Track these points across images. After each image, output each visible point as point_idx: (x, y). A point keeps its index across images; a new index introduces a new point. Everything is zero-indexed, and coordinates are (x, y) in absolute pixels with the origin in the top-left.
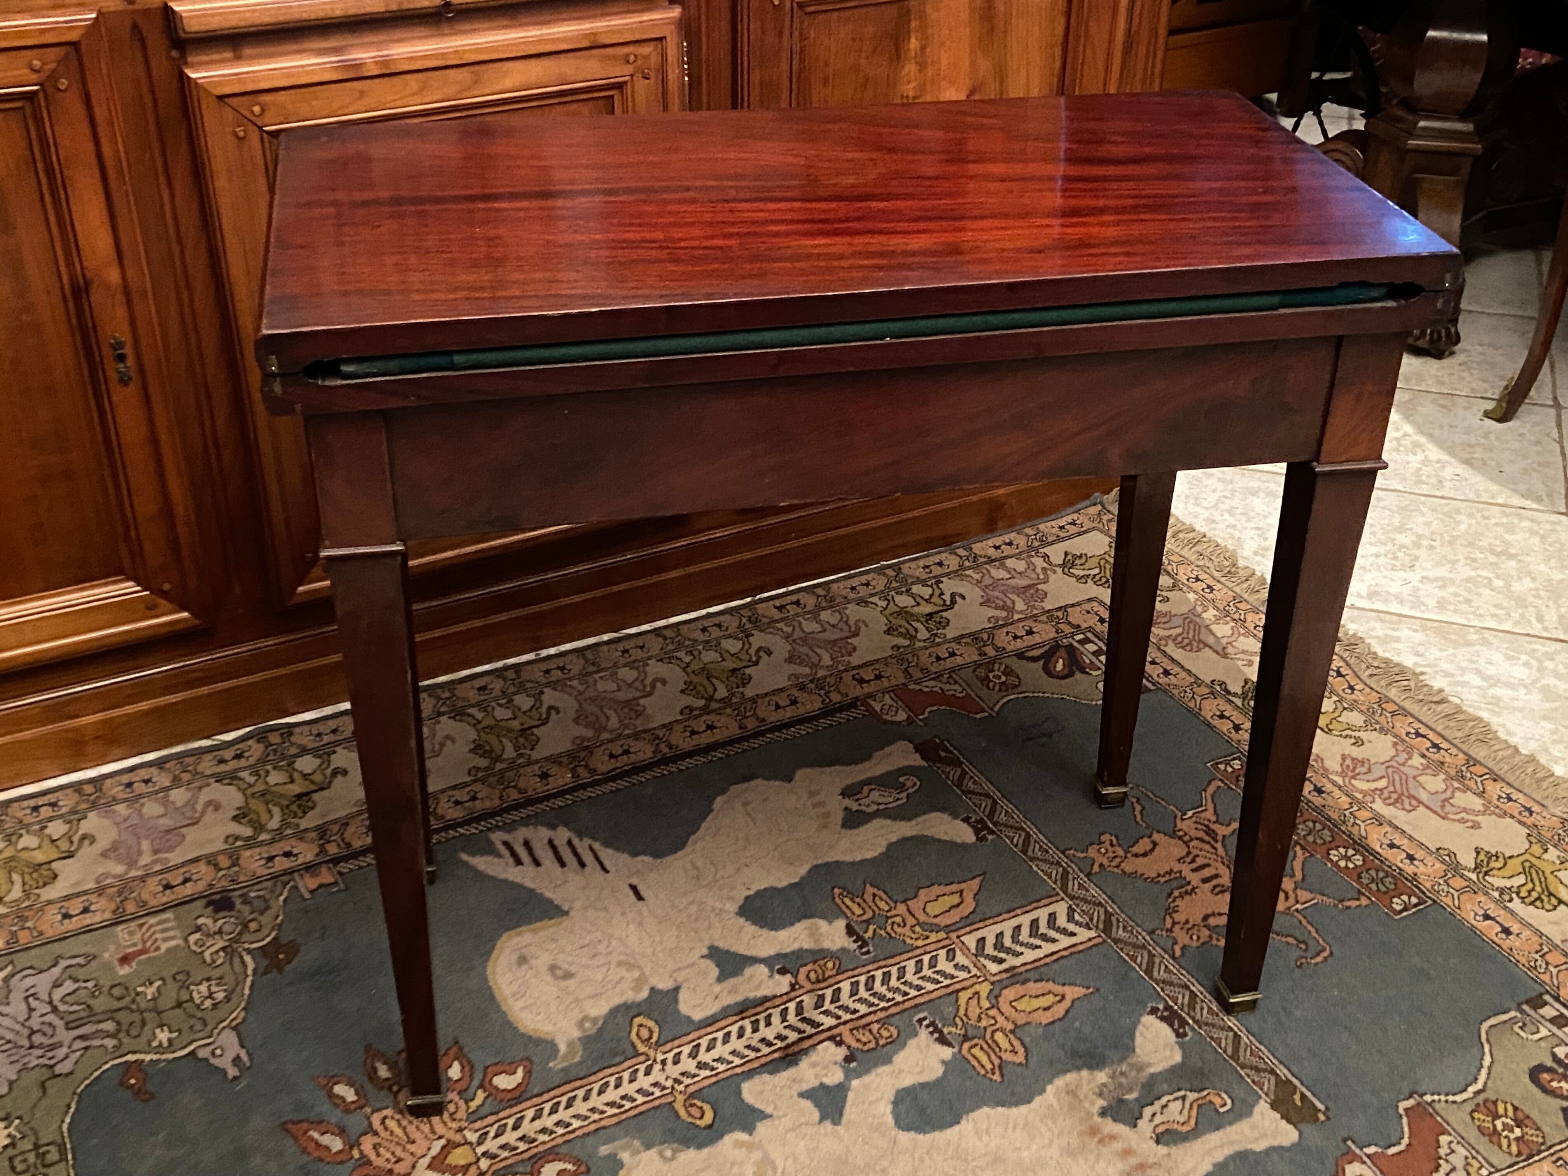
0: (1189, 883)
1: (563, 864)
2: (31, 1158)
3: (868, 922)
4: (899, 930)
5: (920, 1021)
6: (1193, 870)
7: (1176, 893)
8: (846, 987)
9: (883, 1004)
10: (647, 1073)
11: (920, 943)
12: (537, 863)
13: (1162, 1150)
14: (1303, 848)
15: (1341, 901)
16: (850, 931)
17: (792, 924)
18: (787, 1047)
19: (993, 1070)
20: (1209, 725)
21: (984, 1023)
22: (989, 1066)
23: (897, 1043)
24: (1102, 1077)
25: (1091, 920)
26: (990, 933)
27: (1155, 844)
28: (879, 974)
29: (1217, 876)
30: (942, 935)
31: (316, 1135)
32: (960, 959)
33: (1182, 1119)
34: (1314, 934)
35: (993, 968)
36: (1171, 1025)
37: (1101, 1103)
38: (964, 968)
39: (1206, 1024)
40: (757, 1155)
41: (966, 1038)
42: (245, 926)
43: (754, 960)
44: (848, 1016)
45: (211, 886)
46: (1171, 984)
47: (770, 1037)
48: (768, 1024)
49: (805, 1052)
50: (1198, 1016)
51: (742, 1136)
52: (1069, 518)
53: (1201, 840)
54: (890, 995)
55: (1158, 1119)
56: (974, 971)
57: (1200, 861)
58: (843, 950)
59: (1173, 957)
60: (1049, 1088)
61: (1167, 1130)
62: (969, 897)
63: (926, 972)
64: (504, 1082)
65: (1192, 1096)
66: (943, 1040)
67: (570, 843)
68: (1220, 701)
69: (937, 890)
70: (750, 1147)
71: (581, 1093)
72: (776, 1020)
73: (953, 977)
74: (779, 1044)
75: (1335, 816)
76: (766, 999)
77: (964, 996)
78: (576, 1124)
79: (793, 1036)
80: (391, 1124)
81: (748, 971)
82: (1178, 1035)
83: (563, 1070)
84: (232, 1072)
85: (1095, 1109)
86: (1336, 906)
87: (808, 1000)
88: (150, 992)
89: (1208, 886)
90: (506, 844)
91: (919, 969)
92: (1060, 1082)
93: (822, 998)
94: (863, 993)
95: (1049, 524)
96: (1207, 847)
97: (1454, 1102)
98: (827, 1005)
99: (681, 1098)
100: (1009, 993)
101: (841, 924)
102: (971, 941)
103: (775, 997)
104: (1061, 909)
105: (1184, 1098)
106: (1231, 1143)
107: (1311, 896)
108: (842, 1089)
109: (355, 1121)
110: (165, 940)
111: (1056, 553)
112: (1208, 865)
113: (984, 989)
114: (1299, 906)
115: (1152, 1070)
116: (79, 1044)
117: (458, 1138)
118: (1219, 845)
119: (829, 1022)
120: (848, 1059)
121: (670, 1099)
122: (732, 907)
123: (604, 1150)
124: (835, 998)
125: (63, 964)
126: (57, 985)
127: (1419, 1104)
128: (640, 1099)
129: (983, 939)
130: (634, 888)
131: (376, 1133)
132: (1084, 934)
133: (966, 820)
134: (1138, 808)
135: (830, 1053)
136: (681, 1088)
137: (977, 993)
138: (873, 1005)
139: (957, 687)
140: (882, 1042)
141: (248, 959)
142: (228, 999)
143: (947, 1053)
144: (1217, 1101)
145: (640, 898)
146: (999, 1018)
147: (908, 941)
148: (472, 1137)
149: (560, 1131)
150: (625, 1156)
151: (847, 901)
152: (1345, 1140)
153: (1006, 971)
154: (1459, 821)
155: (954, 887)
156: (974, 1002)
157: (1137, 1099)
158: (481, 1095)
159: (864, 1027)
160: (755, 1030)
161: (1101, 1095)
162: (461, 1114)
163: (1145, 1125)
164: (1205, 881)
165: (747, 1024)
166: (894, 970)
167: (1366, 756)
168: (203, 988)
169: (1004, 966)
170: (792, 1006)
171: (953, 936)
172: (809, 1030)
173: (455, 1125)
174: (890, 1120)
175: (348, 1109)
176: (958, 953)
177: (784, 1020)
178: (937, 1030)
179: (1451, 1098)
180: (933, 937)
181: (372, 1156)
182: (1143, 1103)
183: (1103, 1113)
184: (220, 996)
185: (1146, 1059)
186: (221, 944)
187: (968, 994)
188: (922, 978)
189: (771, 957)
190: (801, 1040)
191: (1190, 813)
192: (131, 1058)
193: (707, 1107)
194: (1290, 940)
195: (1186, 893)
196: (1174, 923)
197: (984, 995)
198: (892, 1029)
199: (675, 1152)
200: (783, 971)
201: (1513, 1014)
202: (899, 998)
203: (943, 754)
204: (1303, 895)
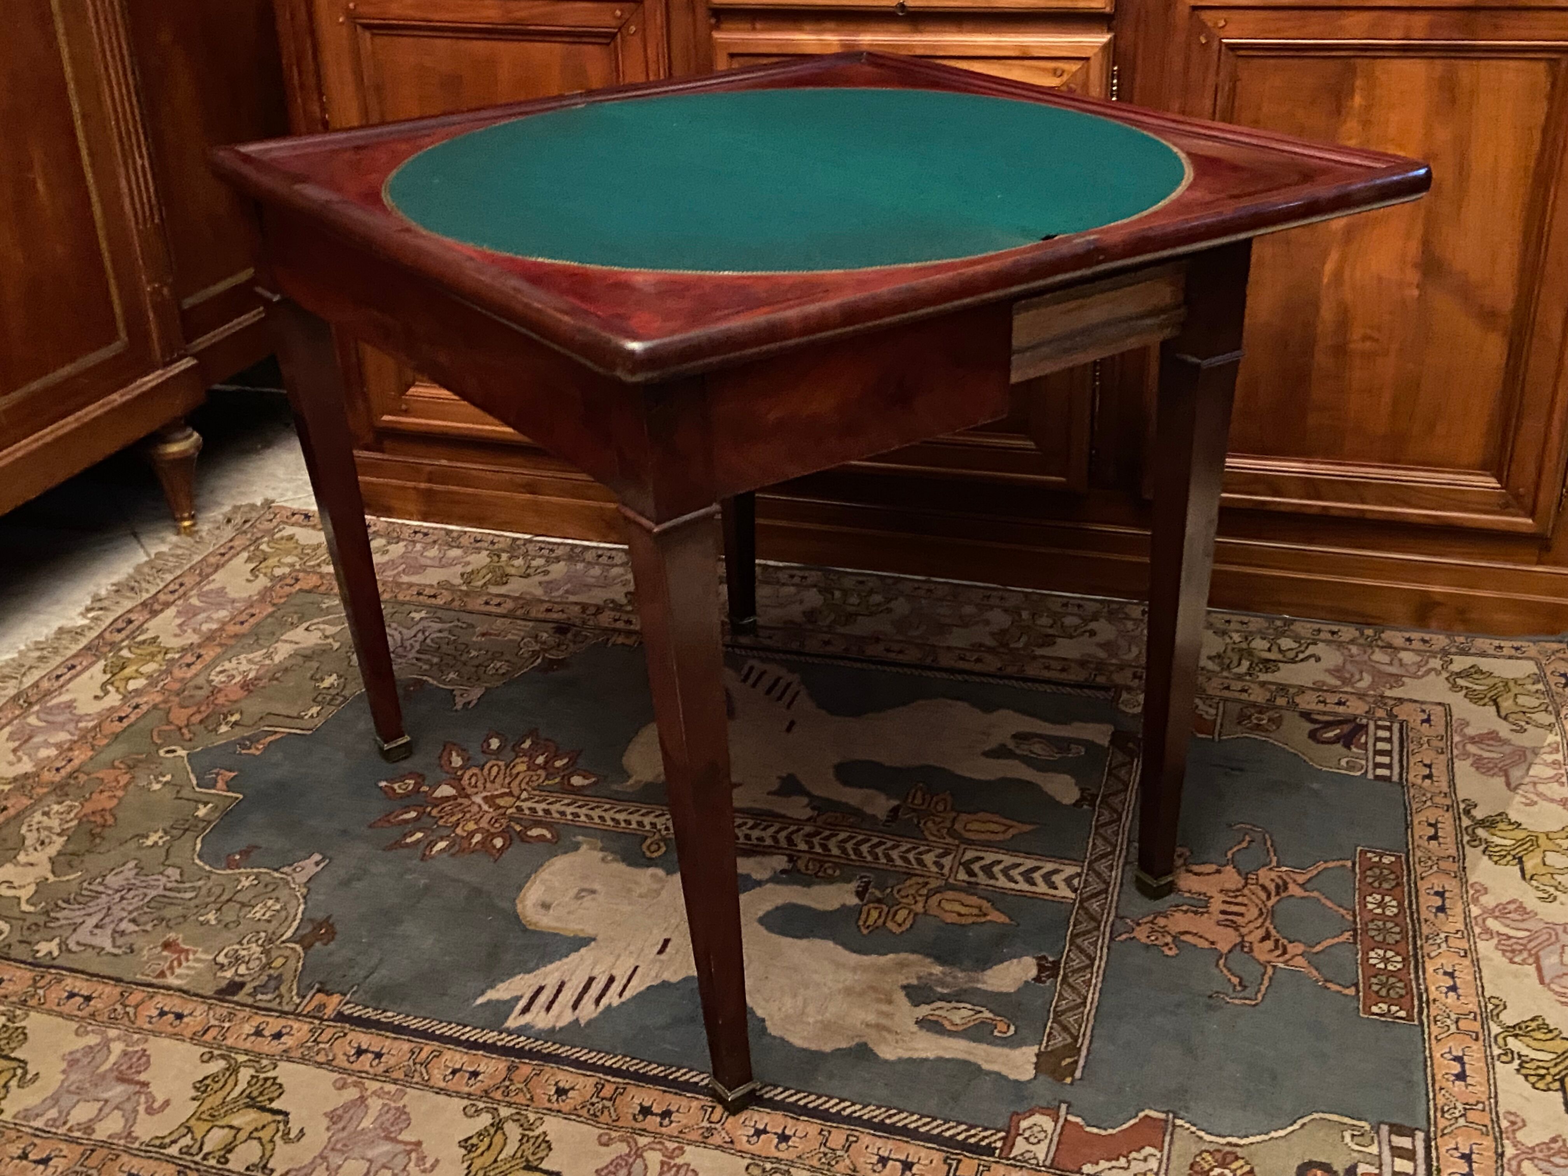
0: (1206, 907)
1: (769, 692)
2: (328, 698)
3: (914, 810)
4: (930, 824)
5: (862, 877)
6: (1224, 902)
7: (1184, 908)
8: (842, 836)
9: (853, 857)
10: (657, 816)
11: (934, 839)
12: (754, 685)
13: (915, 1028)
14: (1355, 936)
15: (1326, 981)
16: (895, 810)
17: (861, 787)
18: (757, 846)
19: (868, 927)
20: (1408, 826)
21: (904, 900)
22: (870, 922)
23: (830, 880)
24: (937, 969)
25: (1084, 887)
26: (990, 857)
27: (1218, 872)
28: (875, 840)
29: (1242, 915)
30: (957, 842)
31: (454, 754)
32: (947, 861)
33: (958, 1021)
34: (1263, 988)
35: (962, 876)
36: (1040, 971)
37: (915, 982)
38: (942, 867)
39: (1070, 985)
40: (655, 886)
41: (879, 901)
42: (559, 645)
43: (808, 794)
44: (820, 851)
45: (569, 619)
46: (1082, 951)
47: (753, 837)
48: (764, 829)
49: (764, 854)
50: (1071, 980)
51: (660, 872)
52: (1516, 644)
53: (1264, 888)
54: (865, 854)
55: (937, 1012)
56: (946, 871)
57: (1240, 900)
58: (874, 817)
59: (1112, 939)
60: (891, 956)
61: (937, 1022)
62: (1012, 832)
63: (911, 856)
64: (577, 781)
65: (987, 1014)
66: (860, 894)
67: (789, 685)
68: (1448, 815)
69: (996, 818)
70: (659, 880)
71: (607, 806)
72: (771, 831)
73: (925, 866)
74: (755, 842)
75: (1425, 930)
76: (783, 816)
77: (914, 880)
78: (583, 818)
79: (769, 842)
80: (495, 769)
81: (795, 798)
82: (1038, 979)
83: (617, 792)
84: (459, 707)
85: (905, 982)
86: (1317, 981)
87: (808, 829)
88: (474, 653)
89: (1222, 917)
90: (751, 669)
91: (908, 851)
92: (903, 956)
93: (817, 833)
94: (849, 846)
95: (1489, 641)
96: (1263, 896)
97: (1201, 1138)
98: (816, 840)
99: (657, 836)
100: (950, 895)
101: (895, 803)
102: (970, 855)
103: (791, 818)
104: (1070, 870)
105: (981, 1012)
106: (970, 1053)
107: (1305, 964)
108: (759, 883)
109: (482, 759)
110: (513, 634)
111: (1460, 663)
112: (1245, 905)
113: (934, 884)
114: (1281, 965)
115: (979, 986)
116: (415, 661)
117: (516, 792)
118: (1274, 899)
119: (803, 847)
120: (783, 871)
121: (649, 834)
122: (836, 760)
123: (580, 838)
124: (827, 838)
125: (456, 623)
126: (440, 631)
127: (1166, 1121)
128: (634, 825)
129: (982, 858)
130: (792, 723)
131: (482, 769)
132: (1064, 892)
133: (1082, 790)
134: (1245, 844)
135: (780, 862)
136: (664, 833)
137: (927, 883)
138: (847, 854)
139: (1213, 711)
140: (820, 874)
141: (539, 661)
142: (503, 674)
143: (853, 901)
144: (1002, 1026)
145: (789, 729)
146: (920, 905)
147: (926, 833)
148: (524, 795)
149: (570, 817)
150: (584, 847)
151: (919, 794)
152: (1061, 1102)
153: (968, 883)
154: (1556, 993)
155: (1008, 822)
156: (916, 887)
157: (942, 994)
158: (557, 780)
159: (820, 861)
160: (751, 828)
161: (919, 978)
162: (536, 784)
163: (924, 1010)
164: (1223, 912)
165: (751, 823)
166: (889, 844)
167: (1539, 910)
168: (499, 664)
169: (973, 879)
170: (793, 828)
171: (963, 846)
172: (783, 843)
173: (523, 786)
174: (761, 914)
175: (486, 750)
176: (950, 857)
177: (777, 832)
178: (866, 889)
179: (1202, 1134)
180: (949, 840)
181: (466, 777)
182: (943, 998)
183: (904, 987)
184: (501, 671)
185: (985, 978)
186: (537, 648)
187: (921, 880)
188: (901, 857)
189: (818, 797)
190: (770, 847)
191: (1284, 869)
192: (425, 678)
193: (663, 849)
194: (1235, 980)
195: (1196, 913)
196: (1152, 922)
197: (929, 886)
198: (838, 873)
199: (614, 860)
200: (813, 808)
201: (1362, 1124)
202: (869, 858)
203: (1131, 745)
204: (1300, 961)
